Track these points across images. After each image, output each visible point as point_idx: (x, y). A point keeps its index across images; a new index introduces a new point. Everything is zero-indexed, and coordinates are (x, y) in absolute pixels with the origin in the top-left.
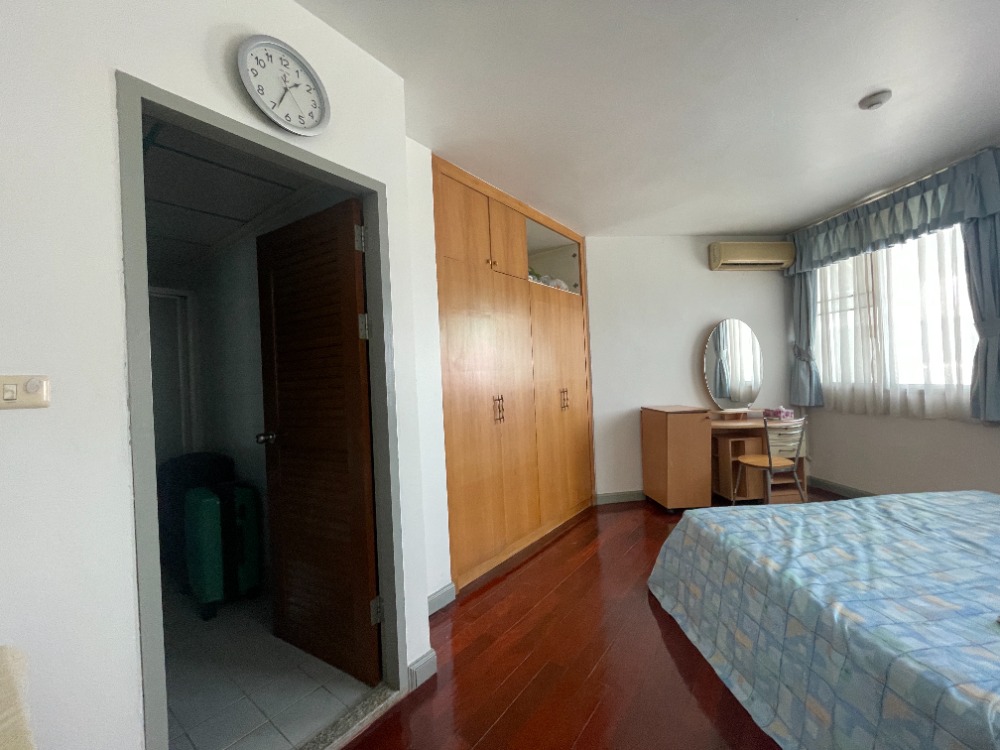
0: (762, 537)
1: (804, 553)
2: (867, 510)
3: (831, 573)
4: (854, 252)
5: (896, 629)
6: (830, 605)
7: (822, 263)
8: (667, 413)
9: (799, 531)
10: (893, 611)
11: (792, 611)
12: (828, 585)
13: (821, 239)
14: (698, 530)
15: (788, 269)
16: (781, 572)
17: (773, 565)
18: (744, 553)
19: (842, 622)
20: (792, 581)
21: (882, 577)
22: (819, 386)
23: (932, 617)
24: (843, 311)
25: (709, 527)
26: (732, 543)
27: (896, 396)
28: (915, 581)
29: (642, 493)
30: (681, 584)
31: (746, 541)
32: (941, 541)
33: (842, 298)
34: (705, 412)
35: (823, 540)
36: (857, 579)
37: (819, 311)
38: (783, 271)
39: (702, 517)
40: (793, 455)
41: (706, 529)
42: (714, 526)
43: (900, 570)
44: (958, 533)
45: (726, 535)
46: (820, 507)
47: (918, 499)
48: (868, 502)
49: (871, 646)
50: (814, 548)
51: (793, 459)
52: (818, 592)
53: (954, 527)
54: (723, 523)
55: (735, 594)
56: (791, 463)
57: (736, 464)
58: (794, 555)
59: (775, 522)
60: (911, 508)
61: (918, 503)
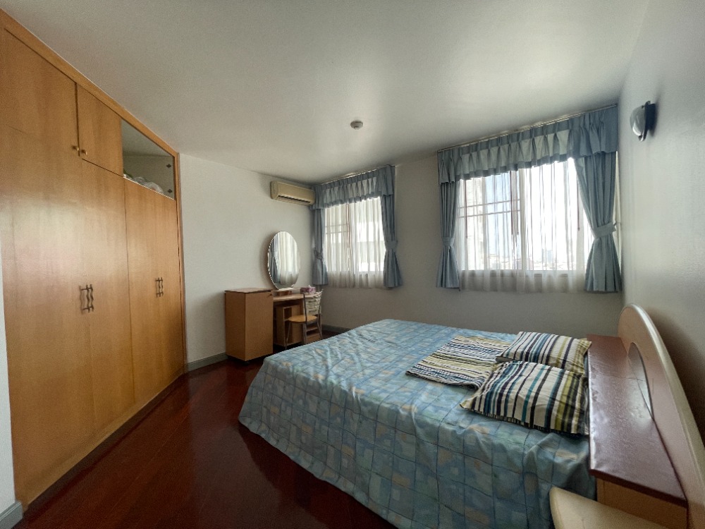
0: (312, 363)
1: (333, 366)
2: (354, 336)
3: (347, 372)
4: (342, 203)
5: (376, 391)
6: (350, 390)
7: (328, 205)
8: (245, 293)
9: (328, 353)
10: (374, 383)
11: (333, 400)
12: (347, 379)
13: (328, 191)
14: (275, 368)
15: (312, 206)
16: (325, 380)
17: (321, 377)
18: (304, 375)
19: (357, 397)
20: (332, 383)
21: (366, 368)
22: (326, 273)
23: (387, 380)
24: (337, 233)
25: (283, 365)
26: (298, 371)
27: (357, 277)
28: (378, 365)
29: (226, 354)
30: (265, 410)
31: (305, 367)
32: (381, 344)
33: (337, 225)
34: (270, 291)
35: (340, 356)
36: (357, 372)
37: (326, 232)
38: (310, 207)
39: (276, 359)
40: (317, 313)
41: (280, 366)
42: (285, 364)
43: (372, 362)
44: (387, 339)
45: (293, 366)
46: (334, 338)
47: (370, 326)
48: (353, 332)
49: (370, 404)
50: (337, 362)
51: (316, 315)
52: (344, 386)
53: (385, 337)
54: (290, 360)
55: (301, 402)
56: (316, 317)
57: (288, 323)
58: (330, 368)
59: (317, 352)
60: (369, 331)
61: (370, 328)
